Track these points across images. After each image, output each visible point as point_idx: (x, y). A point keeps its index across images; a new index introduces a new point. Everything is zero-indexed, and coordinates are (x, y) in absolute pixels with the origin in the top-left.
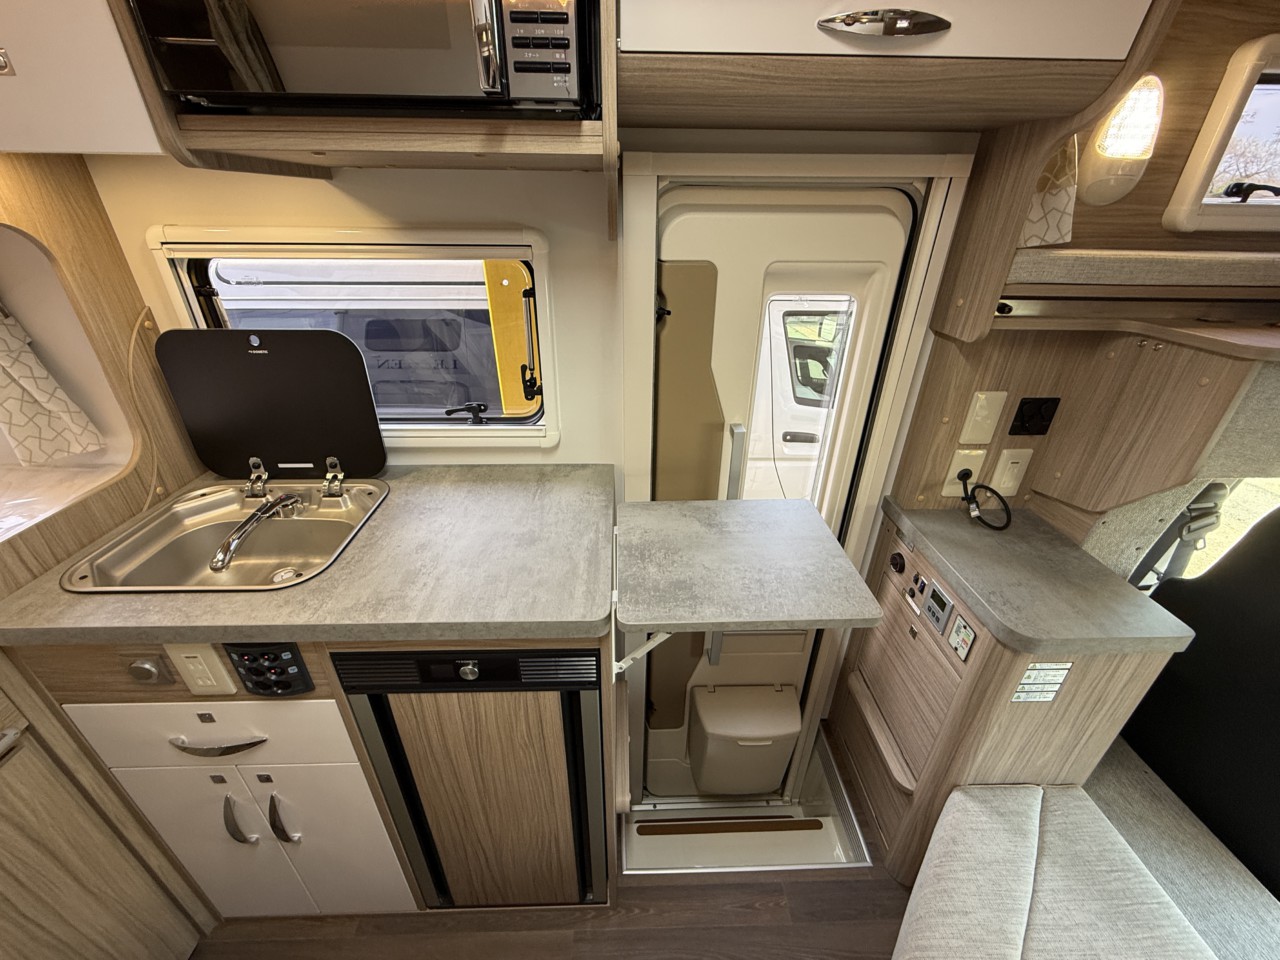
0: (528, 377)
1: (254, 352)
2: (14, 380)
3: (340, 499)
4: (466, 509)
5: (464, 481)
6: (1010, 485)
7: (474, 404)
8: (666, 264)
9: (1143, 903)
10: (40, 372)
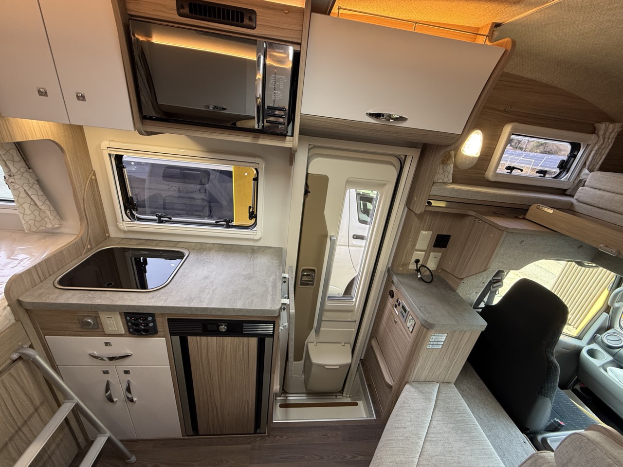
0: (251, 210)
2: (28, 195)
4: (222, 263)
5: (220, 251)
6: (434, 266)
7: (227, 220)
9: (468, 425)
10: (40, 193)
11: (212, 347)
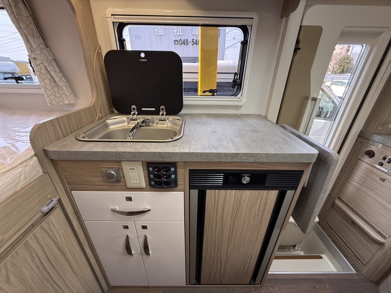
2: (48, 71)
3: (165, 122)
4: (219, 123)
8: (303, 27)
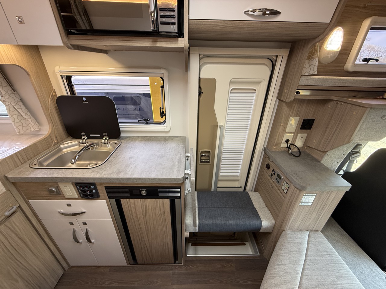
0: (162, 111)
1: (84, 102)
2: (16, 109)
3: (107, 145)
4: (143, 148)
5: (143, 140)
6: (301, 144)
7: (146, 118)
8: (202, 79)
10: (23, 107)
11: (138, 206)
